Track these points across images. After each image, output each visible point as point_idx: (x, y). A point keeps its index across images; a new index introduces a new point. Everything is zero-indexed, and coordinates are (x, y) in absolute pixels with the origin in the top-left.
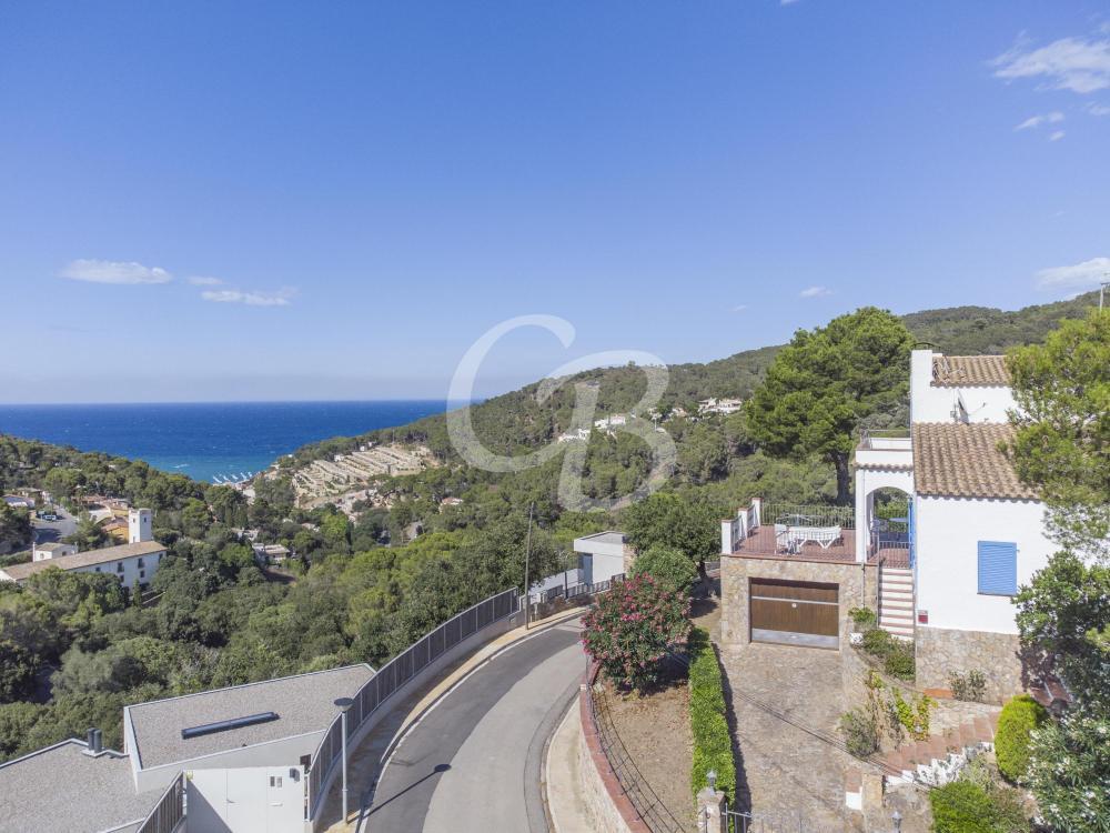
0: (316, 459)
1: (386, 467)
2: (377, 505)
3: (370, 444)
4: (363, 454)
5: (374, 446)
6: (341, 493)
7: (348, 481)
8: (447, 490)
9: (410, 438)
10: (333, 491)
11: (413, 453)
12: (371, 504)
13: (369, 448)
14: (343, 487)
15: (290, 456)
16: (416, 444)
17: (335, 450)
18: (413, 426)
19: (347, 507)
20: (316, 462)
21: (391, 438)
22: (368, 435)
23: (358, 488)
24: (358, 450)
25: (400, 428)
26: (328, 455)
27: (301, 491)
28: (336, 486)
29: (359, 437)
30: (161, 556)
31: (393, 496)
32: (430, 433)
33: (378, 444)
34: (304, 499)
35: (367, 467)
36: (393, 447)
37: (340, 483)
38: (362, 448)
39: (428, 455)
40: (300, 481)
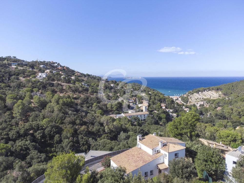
0: (195, 93)
1: (210, 96)
2: (205, 105)
3: (208, 90)
4: (205, 93)
5: (209, 91)
6: (198, 101)
7: (200, 99)
8: (221, 105)
9: (218, 89)
10: (197, 101)
11: (218, 93)
12: (204, 105)
13: (207, 91)
14: (199, 100)
15: (191, 91)
16: (219, 91)
17: (199, 91)
18: (218, 87)
19: (198, 105)
20: (194, 93)
21: (213, 89)
22: (207, 88)
23: (202, 101)
24: (205, 91)
25: (215, 87)
26: (198, 92)
27: (190, 100)
28: (198, 100)
29: (205, 88)
30: (148, 115)
31: (209, 104)
32: (223, 88)
33: (210, 90)
34: (190, 102)
35: (206, 96)
36: (213, 91)
37: (199, 99)
38: (206, 91)
39: (221, 94)
40: (190, 98)
